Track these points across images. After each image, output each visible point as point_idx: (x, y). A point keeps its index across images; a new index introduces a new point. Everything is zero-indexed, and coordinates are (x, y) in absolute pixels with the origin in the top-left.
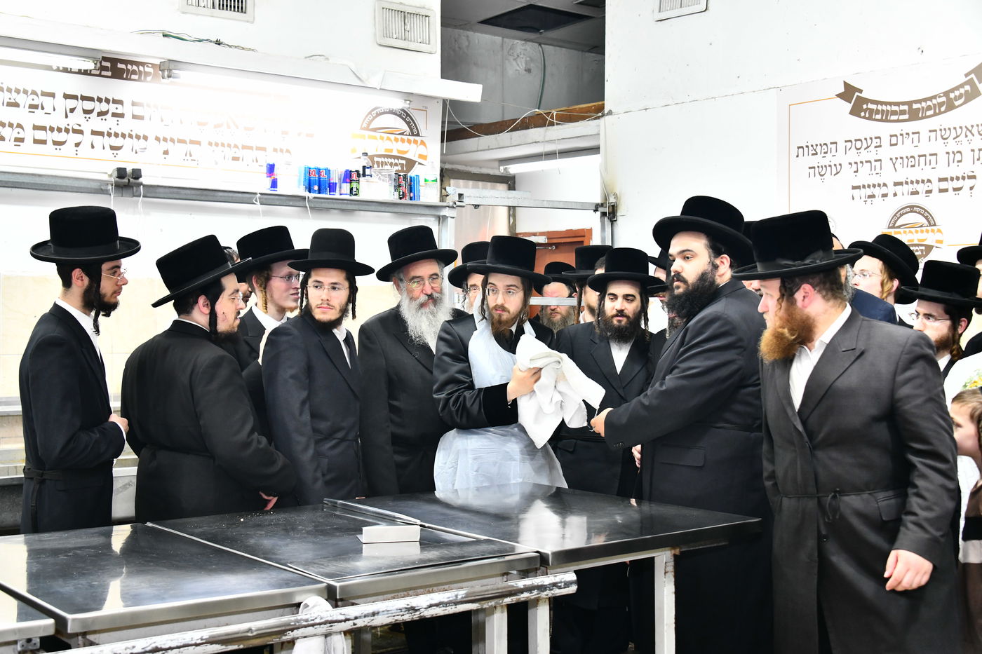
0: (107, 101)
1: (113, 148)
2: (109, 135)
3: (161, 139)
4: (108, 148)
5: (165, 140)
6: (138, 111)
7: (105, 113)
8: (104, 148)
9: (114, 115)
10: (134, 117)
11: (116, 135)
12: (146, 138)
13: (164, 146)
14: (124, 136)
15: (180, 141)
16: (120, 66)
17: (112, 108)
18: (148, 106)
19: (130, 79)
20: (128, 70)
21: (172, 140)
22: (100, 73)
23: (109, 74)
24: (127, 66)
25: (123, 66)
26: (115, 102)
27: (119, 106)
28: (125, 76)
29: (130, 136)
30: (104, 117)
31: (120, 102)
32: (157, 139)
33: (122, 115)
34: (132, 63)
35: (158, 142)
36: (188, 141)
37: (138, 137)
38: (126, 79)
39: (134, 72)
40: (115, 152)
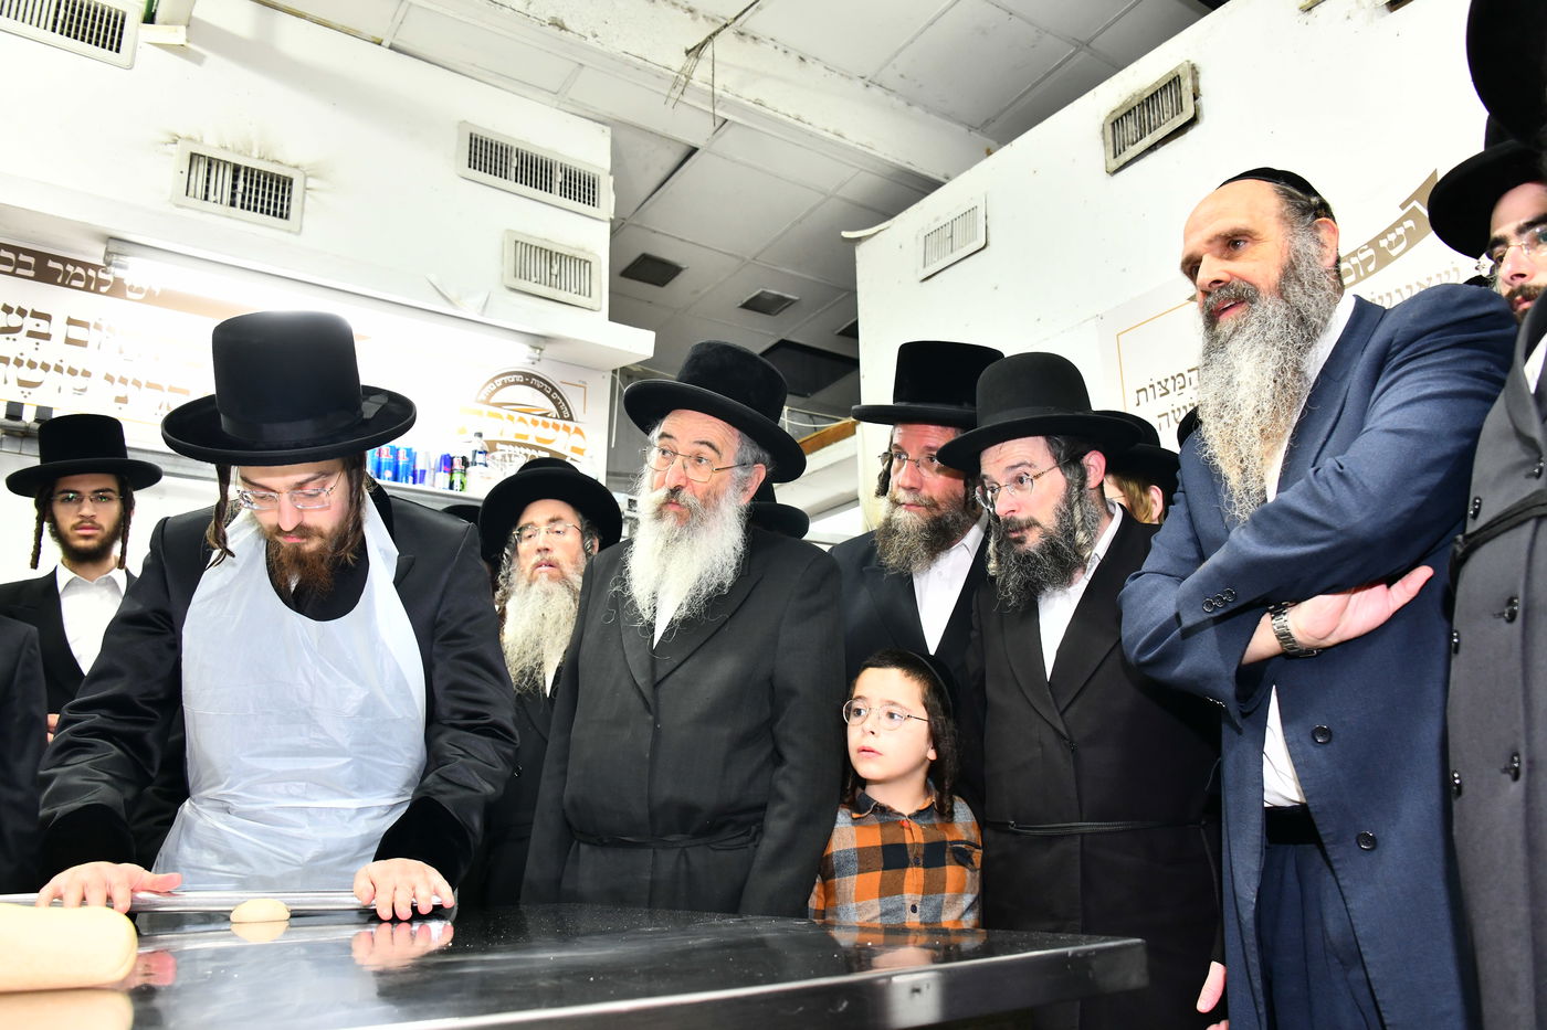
0: (22, 312)
1: (22, 383)
2: (19, 363)
3: (117, 379)
4: (13, 383)
5: (123, 381)
6: (76, 333)
7: (17, 330)
8: (6, 382)
9: (31, 334)
10: (69, 341)
11: (32, 365)
12: (86, 374)
13: (120, 390)
14: (45, 367)
15: (149, 385)
16: (51, 264)
17: (30, 323)
18: (97, 326)
19: (69, 286)
20: (67, 273)
21: (137, 384)
22: (15, 270)
23: (31, 273)
24: (65, 268)
25: (59, 266)
26: (35, 315)
27: (43, 323)
28: (59, 280)
29: (59, 369)
30: (12, 336)
31: (47, 318)
32: (109, 378)
33: (47, 337)
34: (76, 263)
35: (109, 383)
36: (166, 388)
37: (72, 372)
38: (62, 284)
39: (78, 277)
40: (26, 390)
